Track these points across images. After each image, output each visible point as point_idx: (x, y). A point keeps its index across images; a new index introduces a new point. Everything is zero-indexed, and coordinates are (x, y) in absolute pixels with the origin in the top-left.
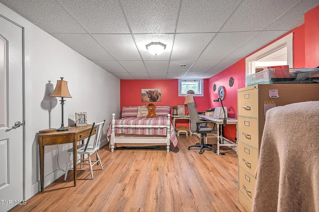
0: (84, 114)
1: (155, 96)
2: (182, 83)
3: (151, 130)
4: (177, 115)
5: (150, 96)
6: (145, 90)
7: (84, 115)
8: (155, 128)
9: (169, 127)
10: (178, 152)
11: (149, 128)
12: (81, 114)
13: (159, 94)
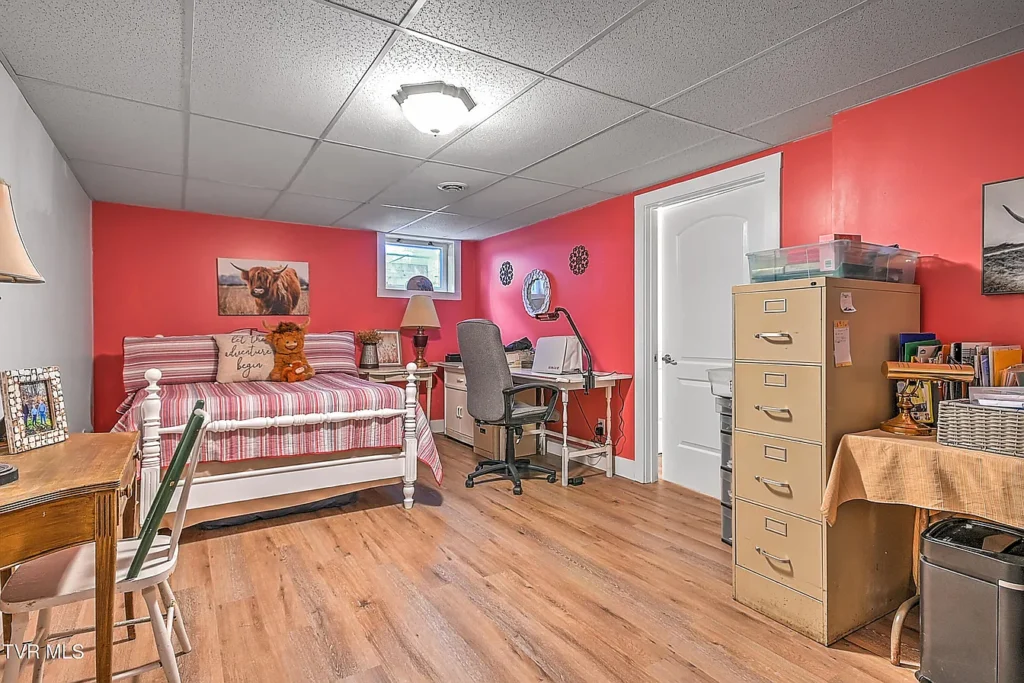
0: (46, 376)
1: (284, 292)
2: (389, 249)
3: (341, 432)
4: (376, 366)
5: (258, 291)
6: (238, 262)
7: (45, 382)
8: (357, 423)
9: (410, 413)
10: (444, 502)
11: (333, 425)
12: (34, 378)
13: (302, 283)
